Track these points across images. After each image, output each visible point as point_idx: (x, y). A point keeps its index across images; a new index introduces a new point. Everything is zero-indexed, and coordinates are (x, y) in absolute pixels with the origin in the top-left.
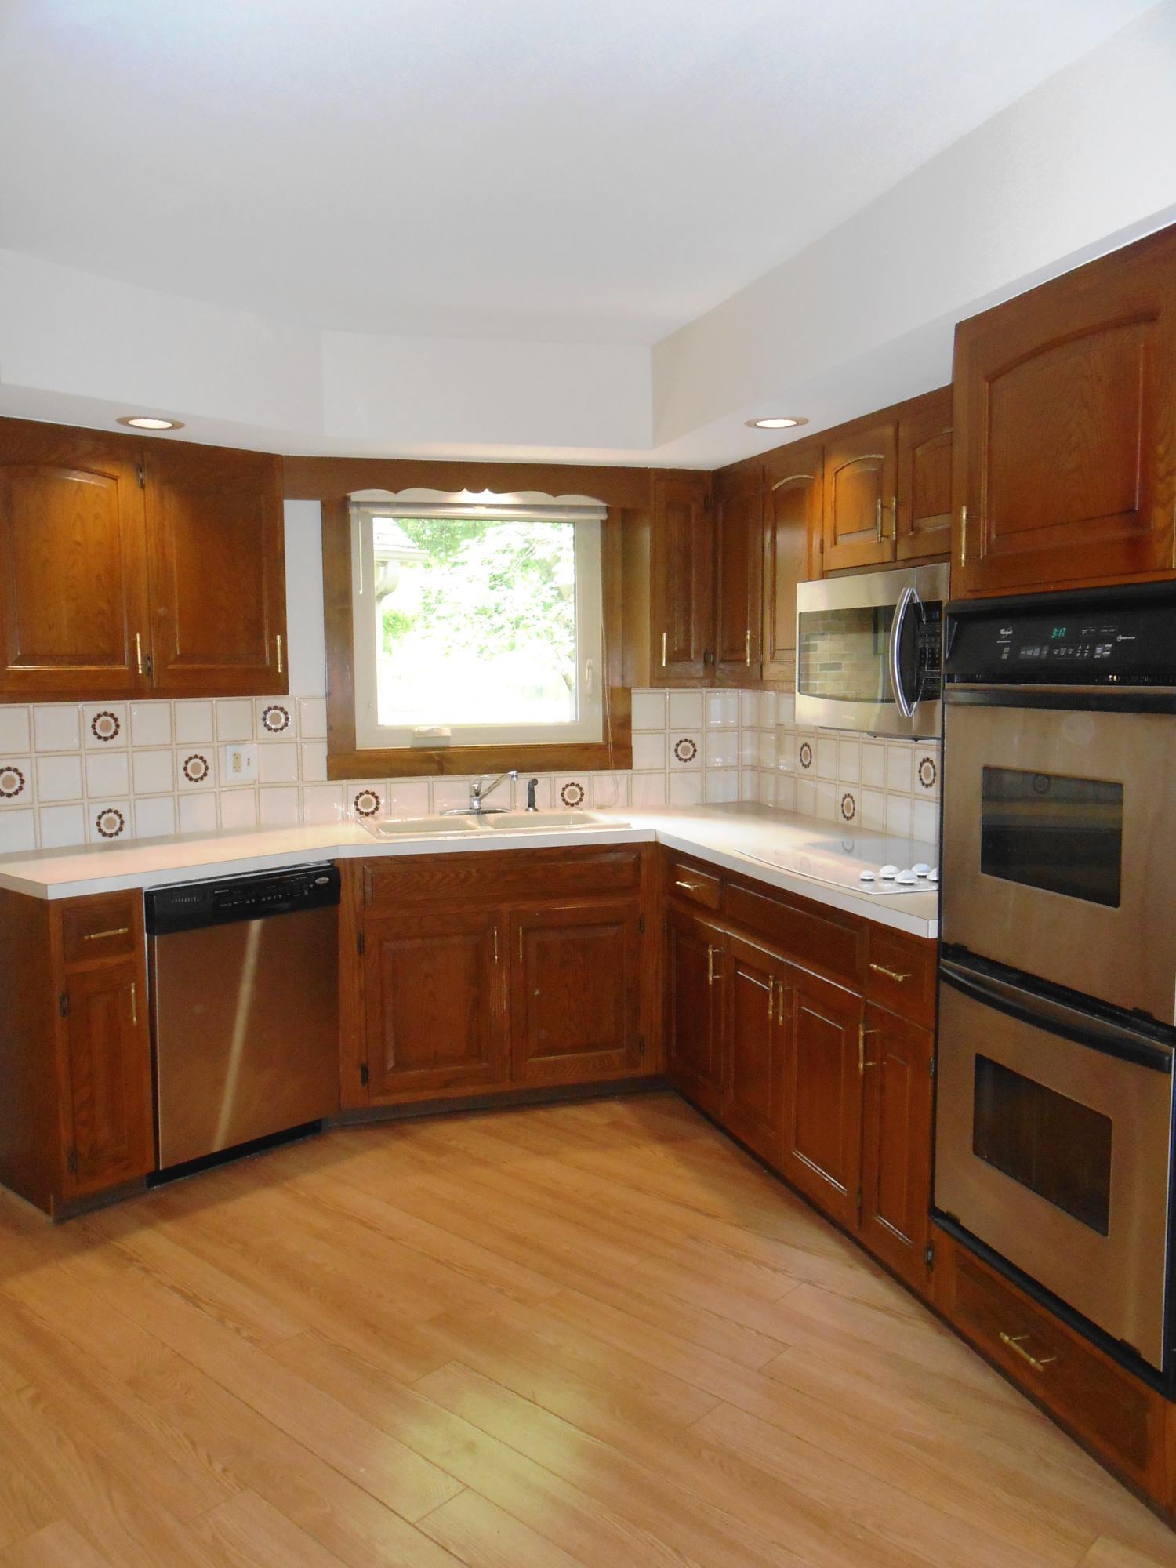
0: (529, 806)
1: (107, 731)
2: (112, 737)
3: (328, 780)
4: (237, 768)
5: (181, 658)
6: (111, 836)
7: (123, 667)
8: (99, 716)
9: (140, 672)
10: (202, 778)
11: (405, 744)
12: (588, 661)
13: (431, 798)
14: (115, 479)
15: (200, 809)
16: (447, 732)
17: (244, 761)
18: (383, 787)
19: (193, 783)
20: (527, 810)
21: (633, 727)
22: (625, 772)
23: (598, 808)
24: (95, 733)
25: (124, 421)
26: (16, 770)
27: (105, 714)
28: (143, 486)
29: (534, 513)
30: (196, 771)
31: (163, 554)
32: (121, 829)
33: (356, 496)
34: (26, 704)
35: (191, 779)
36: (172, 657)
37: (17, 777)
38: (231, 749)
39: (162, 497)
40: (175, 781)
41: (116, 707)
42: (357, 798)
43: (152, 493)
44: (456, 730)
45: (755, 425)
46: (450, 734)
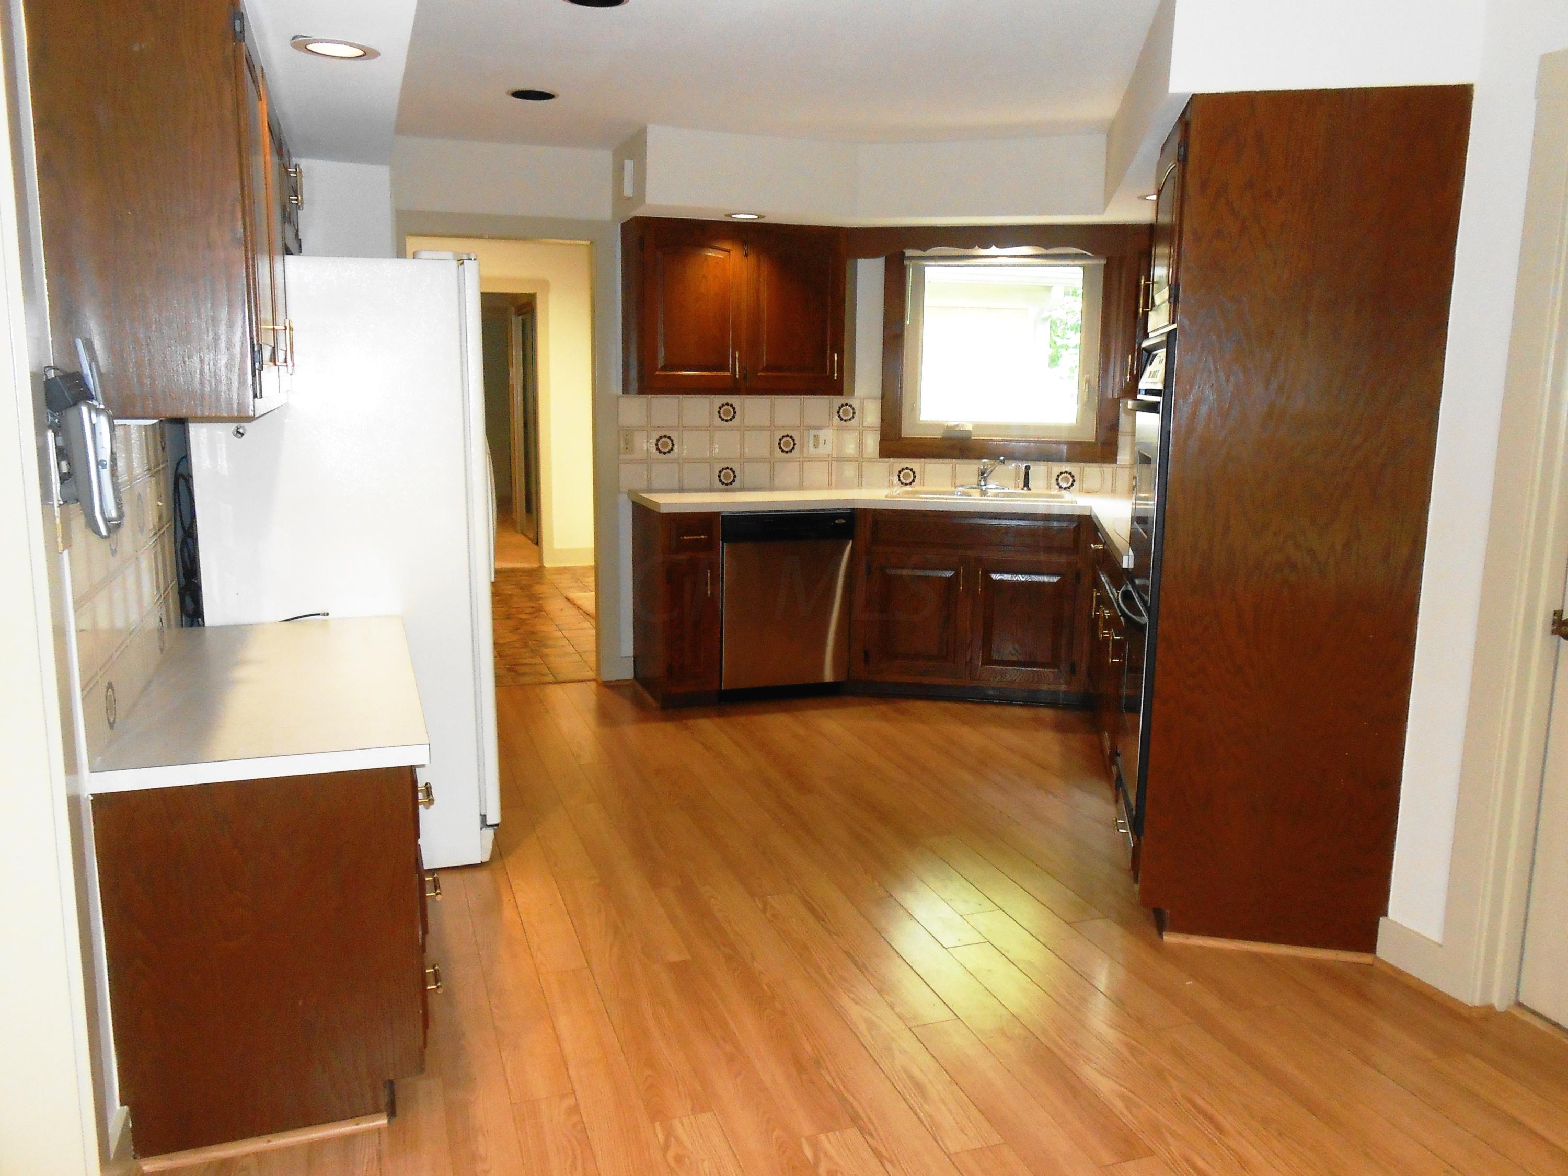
0: (1024, 486)
1: (728, 415)
2: (731, 420)
3: (880, 458)
4: (816, 446)
5: (766, 369)
6: (727, 484)
7: (728, 374)
8: (723, 405)
9: (737, 377)
10: (791, 451)
11: (938, 435)
12: (1086, 376)
13: (954, 476)
14: (728, 251)
15: (788, 470)
16: (969, 427)
17: (821, 441)
18: (918, 465)
19: (784, 454)
20: (1022, 489)
21: (1120, 431)
22: (1112, 465)
23: (1085, 493)
24: (720, 417)
25: (730, 216)
26: (669, 438)
27: (727, 404)
28: (746, 255)
29: (1045, 260)
30: (786, 445)
31: (758, 297)
32: (734, 481)
33: (909, 252)
34: (678, 396)
35: (783, 451)
36: (760, 368)
37: (670, 442)
38: (812, 432)
39: (759, 261)
40: (772, 452)
41: (735, 400)
42: (900, 472)
43: (752, 259)
44: (977, 426)
45: (1145, 198)
46: (971, 429)
